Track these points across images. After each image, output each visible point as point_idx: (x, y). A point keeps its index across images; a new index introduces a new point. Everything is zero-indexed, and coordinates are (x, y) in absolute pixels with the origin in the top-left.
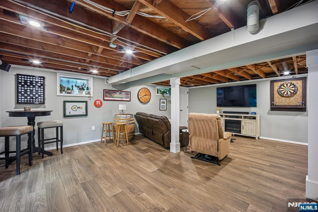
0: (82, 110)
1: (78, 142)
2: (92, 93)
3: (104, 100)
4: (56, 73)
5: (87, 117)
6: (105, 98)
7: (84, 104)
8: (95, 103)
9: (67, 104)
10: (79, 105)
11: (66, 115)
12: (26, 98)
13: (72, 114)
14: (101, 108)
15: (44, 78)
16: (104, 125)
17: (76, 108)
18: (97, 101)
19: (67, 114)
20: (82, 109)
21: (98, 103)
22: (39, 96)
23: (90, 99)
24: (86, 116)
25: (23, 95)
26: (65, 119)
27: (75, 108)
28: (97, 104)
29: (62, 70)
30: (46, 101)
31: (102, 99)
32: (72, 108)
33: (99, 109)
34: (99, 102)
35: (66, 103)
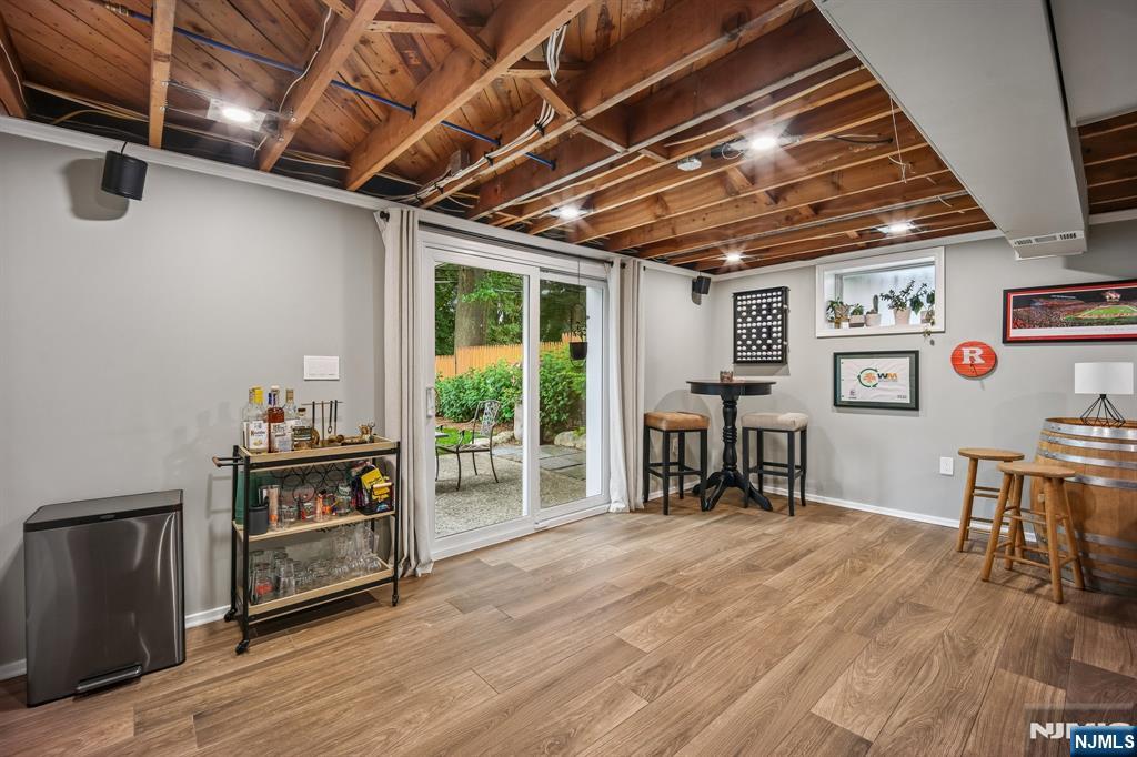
0: (896, 387)
1: (880, 503)
2: (939, 317)
3: (1007, 340)
4: (814, 267)
5: (918, 416)
6: (1014, 333)
7: (906, 362)
8: (956, 359)
9: (845, 363)
10: (883, 365)
11: (843, 399)
12: (749, 349)
13: (859, 398)
14: (987, 381)
15: (784, 291)
16: (975, 460)
17: (874, 378)
18: (966, 351)
19: (845, 397)
20: (895, 380)
21: (972, 359)
22: (775, 340)
23: (932, 343)
24: (915, 412)
25: (744, 343)
26: (839, 412)
27: (869, 377)
28: (967, 361)
29: (832, 252)
30: (790, 356)
31: (995, 340)
32: (859, 377)
33: (976, 383)
34: (979, 351)
35: (842, 360)
